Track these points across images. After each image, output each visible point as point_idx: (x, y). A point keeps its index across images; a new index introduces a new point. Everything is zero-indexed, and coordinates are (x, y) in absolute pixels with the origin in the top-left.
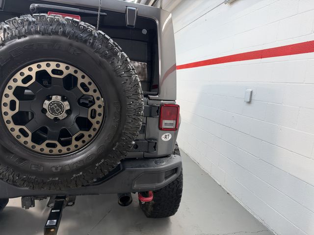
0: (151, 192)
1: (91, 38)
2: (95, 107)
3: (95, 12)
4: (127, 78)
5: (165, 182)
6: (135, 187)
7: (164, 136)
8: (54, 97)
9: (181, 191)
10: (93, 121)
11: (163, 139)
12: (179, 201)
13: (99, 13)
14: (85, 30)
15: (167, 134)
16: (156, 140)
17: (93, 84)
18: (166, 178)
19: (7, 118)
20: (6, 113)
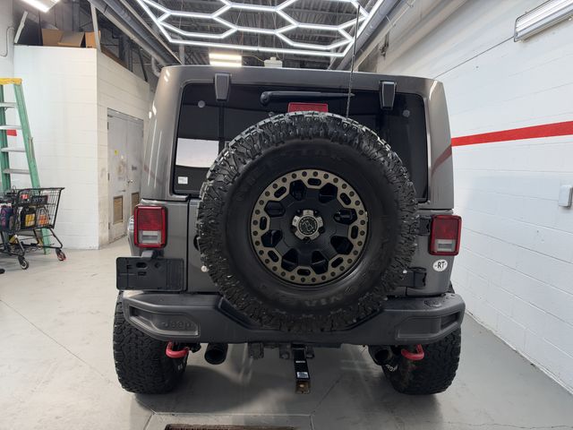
0: (420, 347)
1: (357, 138)
2: (357, 223)
3: (345, 94)
4: (400, 184)
5: (442, 333)
6: (399, 336)
7: (436, 263)
8: (305, 212)
9: (458, 351)
10: (355, 241)
11: (436, 268)
12: (456, 368)
13: (350, 95)
14: (349, 128)
15: (441, 261)
16: (425, 269)
17: (356, 195)
18: (443, 327)
19: (256, 238)
20: (256, 233)
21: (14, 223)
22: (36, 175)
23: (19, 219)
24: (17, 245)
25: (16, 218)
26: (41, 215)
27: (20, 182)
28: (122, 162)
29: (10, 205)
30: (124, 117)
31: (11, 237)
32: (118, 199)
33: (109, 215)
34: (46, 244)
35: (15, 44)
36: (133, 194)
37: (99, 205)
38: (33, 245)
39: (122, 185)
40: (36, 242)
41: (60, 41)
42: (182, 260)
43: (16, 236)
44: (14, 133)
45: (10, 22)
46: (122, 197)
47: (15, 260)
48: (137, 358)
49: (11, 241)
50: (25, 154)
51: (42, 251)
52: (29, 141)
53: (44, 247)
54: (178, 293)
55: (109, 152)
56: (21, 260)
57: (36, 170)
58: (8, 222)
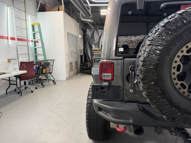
19: (174, 76)
20: (174, 74)
21: (39, 72)
22: (45, 56)
23: (41, 70)
24: (40, 79)
25: (40, 70)
26: (48, 69)
27: (41, 58)
28: (72, 51)
29: (38, 66)
30: (72, 35)
31: (38, 77)
32: (71, 63)
33: (69, 69)
34: (49, 79)
35: (37, 12)
36: (75, 62)
37: (66, 65)
38: (45, 79)
39: (72, 59)
40: (46, 78)
41: (51, 9)
42: (120, 87)
43: (40, 76)
44: (38, 42)
45: (35, 4)
46: (72, 63)
47: (40, 84)
48: (97, 127)
49: (38, 78)
50: (42, 48)
51: (48, 81)
52: (43, 44)
53: (49, 80)
54: (119, 101)
55: (68, 47)
56: (42, 84)
57: (45, 54)
58: (37, 71)
